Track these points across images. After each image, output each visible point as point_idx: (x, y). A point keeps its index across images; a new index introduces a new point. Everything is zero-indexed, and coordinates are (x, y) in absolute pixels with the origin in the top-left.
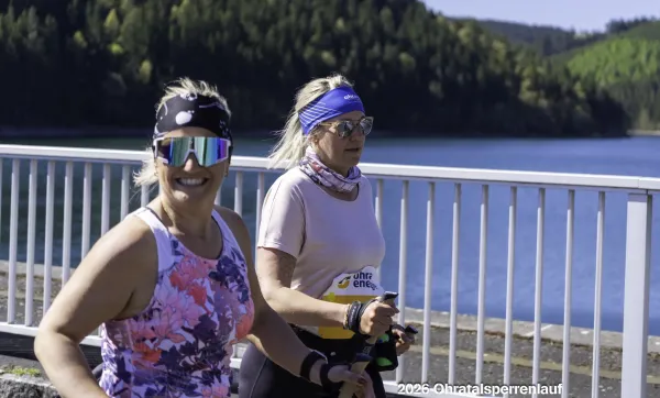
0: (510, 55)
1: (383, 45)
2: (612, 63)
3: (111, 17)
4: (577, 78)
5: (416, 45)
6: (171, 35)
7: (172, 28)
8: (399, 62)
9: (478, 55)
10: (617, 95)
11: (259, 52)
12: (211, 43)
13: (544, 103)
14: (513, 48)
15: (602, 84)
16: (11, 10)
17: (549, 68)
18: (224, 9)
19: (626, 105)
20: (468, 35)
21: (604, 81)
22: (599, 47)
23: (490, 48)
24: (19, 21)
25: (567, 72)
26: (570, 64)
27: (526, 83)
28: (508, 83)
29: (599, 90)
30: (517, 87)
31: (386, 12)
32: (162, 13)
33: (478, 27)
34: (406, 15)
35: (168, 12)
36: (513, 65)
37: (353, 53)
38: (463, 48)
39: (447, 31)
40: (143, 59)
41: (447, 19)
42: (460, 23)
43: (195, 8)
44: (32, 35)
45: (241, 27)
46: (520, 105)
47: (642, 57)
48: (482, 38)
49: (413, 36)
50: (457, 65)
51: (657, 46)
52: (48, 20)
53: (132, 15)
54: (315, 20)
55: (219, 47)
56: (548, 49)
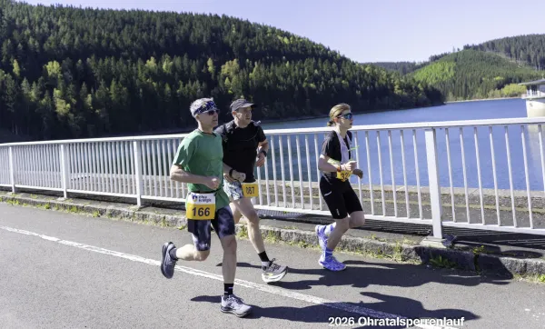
0: (388, 76)
1: (334, 78)
2: (433, 74)
3: (227, 79)
4: (418, 83)
5: (348, 77)
6: (250, 84)
7: (250, 82)
8: (341, 84)
9: (374, 78)
10: (437, 87)
11: (285, 86)
12: (266, 85)
13: (405, 94)
14: (389, 73)
16: (190, 82)
17: (406, 80)
18: (270, 72)
19: (442, 91)
20: (369, 70)
21: (431, 82)
22: (426, 68)
23: (379, 74)
24: (193, 86)
25: (414, 80)
26: (415, 77)
27: (397, 87)
28: (389, 87)
30: (393, 89)
31: (334, 64)
32: (246, 76)
33: (373, 66)
34: (343, 65)
35: (248, 76)
36: (390, 80)
37: (323, 83)
38: (368, 75)
39: (361, 70)
41: (360, 64)
42: (365, 65)
43: (258, 72)
44: (199, 91)
45: (277, 78)
46: (394, 95)
47: (447, 70)
48: (376, 70)
49: (347, 73)
50: (366, 82)
51: (453, 64)
52: (204, 85)
53: (234, 78)
54: (306, 71)
55: (269, 87)
56: (405, 72)
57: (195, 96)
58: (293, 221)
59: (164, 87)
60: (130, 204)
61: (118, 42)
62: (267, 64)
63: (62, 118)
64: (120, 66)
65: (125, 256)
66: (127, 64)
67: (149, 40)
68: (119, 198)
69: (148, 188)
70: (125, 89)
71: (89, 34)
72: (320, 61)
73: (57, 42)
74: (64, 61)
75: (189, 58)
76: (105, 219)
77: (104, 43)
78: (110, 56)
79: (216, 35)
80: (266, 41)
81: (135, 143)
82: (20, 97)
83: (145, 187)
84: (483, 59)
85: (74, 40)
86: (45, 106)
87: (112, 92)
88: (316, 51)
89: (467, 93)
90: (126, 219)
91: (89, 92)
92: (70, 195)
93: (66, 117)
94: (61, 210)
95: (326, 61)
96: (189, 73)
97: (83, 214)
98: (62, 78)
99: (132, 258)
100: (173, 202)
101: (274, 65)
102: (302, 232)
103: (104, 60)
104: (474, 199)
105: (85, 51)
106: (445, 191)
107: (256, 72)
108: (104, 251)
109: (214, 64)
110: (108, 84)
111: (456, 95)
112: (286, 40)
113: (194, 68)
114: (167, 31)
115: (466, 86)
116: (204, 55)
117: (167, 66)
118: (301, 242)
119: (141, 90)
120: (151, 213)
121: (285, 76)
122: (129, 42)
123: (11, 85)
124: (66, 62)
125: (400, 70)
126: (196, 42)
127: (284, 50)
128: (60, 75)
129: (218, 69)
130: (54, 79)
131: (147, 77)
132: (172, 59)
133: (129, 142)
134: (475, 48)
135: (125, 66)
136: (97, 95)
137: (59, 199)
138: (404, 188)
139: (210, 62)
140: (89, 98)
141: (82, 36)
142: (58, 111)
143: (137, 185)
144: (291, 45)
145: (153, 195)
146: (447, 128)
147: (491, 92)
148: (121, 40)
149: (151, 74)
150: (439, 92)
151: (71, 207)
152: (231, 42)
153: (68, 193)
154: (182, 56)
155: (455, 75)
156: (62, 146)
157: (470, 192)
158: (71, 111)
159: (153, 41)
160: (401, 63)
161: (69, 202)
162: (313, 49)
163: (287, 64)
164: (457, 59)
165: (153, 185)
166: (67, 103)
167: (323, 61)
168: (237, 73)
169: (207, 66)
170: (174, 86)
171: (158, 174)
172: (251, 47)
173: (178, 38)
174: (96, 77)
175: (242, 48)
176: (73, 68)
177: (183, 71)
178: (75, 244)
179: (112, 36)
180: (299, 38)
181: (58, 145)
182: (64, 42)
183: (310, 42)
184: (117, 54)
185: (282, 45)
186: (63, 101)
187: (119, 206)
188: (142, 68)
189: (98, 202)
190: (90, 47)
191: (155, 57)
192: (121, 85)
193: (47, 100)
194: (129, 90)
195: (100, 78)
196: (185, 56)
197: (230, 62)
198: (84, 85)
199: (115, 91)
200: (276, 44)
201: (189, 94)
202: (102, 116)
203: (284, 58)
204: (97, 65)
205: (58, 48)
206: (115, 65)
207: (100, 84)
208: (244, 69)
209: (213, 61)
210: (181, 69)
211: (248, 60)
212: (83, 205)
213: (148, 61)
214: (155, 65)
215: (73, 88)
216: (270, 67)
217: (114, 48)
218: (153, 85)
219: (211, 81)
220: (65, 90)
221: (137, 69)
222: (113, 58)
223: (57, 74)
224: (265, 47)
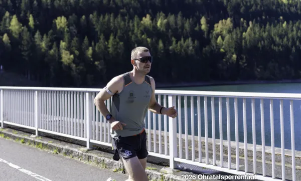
3: (219, 39)
6: (243, 44)
7: (243, 41)
11: (280, 47)
12: (259, 45)
16: (182, 39)
18: (265, 32)
24: (186, 44)
32: (239, 35)
35: (242, 35)
40: (233, 54)
44: (191, 48)
45: (272, 38)
52: (196, 42)
53: (227, 37)
55: (263, 47)
57: (186, 53)
59: (158, 43)
62: (263, 24)
63: (66, 66)
64: (118, 22)
66: (124, 20)
70: (121, 43)
74: (70, 17)
75: (183, 16)
77: (105, 1)
78: (110, 13)
82: (34, 47)
86: (53, 56)
87: (110, 46)
91: (90, 45)
93: (69, 67)
96: (183, 30)
98: (68, 32)
101: (270, 25)
103: (104, 18)
105: (88, 8)
107: (251, 31)
109: (208, 22)
110: (107, 39)
113: (187, 25)
116: (197, 13)
117: (161, 24)
121: (281, 37)
123: (26, 36)
127: (282, 10)
128: (66, 29)
129: (211, 27)
130: (62, 32)
131: (142, 33)
132: (166, 17)
135: (123, 23)
136: (97, 49)
139: (203, 21)
140: (90, 51)
142: (63, 60)
144: (290, 5)
149: (146, 31)
152: (225, 2)
154: (176, 14)
158: (74, 61)
163: (285, 25)
166: (71, 54)
168: (230, 32)
169: (200, 25)
170: (167, 42)
172: (246, 6)
174: (97, 32)
175: (237, 7)
176: (77, 24)
177: (177, 28)
184: (115, 11)
185: (280, 5)
186: (68, 52)
187: (73, 147)
188: (138, 25)
189: (59, 142)
190: (93, 5)
191: (151, 16)
192: (118, 40)
193: (55, 51)
194: (125, 45)
195: (101, 32)
196: (180, 14)
197: (224, 21)
198: (86, 38)
199: (113, 45)
200: (273, 4)
201: (181, 51)
202: (100, 67)
203: (281, 18)
204: (98, 21)
205: (66, 5)
206: (114, 21)
207: (100, 39)
208: (238, 28)
209: (207, 20)
210: (174, 26)
211: (242, 19)
212: (47, 143)
213: (144, 18)
214: (151, 21)
215: (77, 41)
216: (265, 28)
217: (114, 6)
218: (147, 41)
219: (203, 39)
220: (70, 42)
221: (133, 26)
222: (112, 15)
223: (64, 28)
224: (261, 7)
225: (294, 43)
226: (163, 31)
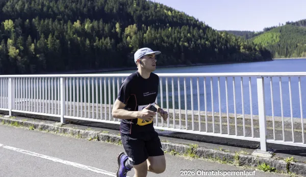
0: (236, 40)
2: (266, 40)
3: (129, 38)
4: (256, 45)
5: (210, 39)
7: (144, 40)
8: (205, 44)
9: (227, 41)
10: (267, 49)
11: (167, 44)
12: (155, 43)
13: (247, 52)
14: (237, 38)
15: (264, 46)
16: (103, 38)
17: (248, 43)
18: (158, 33)
19: (271, 51)
20: (224, 35)
21: (264, 45)
22: (262, 36)
23: (231, 38)
24: (105, 41)
25: (253, 43)
26: (254, 41)
27: (242, 47)
28: (237, 47)
29: (263, 48)
30: (239, 49)
31: (201, 31)
32: (141, 36)
33: (227, 33)
34: (207, 31)
35: (143, 34)
36: (238, 42)
37: (193, 42)
38: (223, 39)
39: (218, 35)
41: (218, 31)
42: (222, 32)
43: (150, 34)
44: (109, 44)
45: (162, 38)
46: (240, 53)
47: (275, 38)
48: (228, 36)
49: (209, 36)
50: (222, 44)
51: (279, 34)
52: (113, 40)
53: (134, 37)
54: (182, 34)
55: (157, 44)
56: (247, 37)
57: (106, 48)
58: (167, 136)
59: (85, 41)
60: (56, 121)
61: (55, 9)
62: (156, 28)
63: (12, 59)
64: (55, 25)
65: (50, 158)
66: (60, 24)
67: (77, 8)
68: (48, 117)
69: (69, 111)
71: (35, 2)
72: (191, 28)
73: (13, 7)
74: (16, 20)
75: (104, 22)
76: (37, 132)
77: (45, 9)
78: (49, 18)
79: (123, 7)
80: (156, 13)
81: (61, 79)
83: (67, 110)
84: (298, 31)
85: (24, 6)
87: (49, 43)
88: (189, 21)
89: (287, 54)
90: (52, 132)
91: (33, 42)
92: (13, 114)
93: (15, 59)
94: (7, 124)
95: (196, 28)
96: (103, 32)
97: (21, 127)
98: (14, 32)
99: (55, 160)
100: (85, 121)
101: (161, 29)
102: (173, 145)
103: (44, 22)
104: (288, 125)
105: (32, 14)
106: (269, 119)
108: (35, 154)
109: (120, 27)
110: (46, 37)
111: (280, 54)
112: (170, 13)
113: (106, 29)
114: (89, 3)
115: (287, 49)
116: (113, 20)
117: (88, 27)
118: (172, 152)
119: (69, 42)
120: (70, 128)
121: (168, 37)
122: (63, 9)
124: (19, 21)
125: (244, 37)
126: (109, 11)
127: (168, 19)
128: (13, 29)
129: (123, 30)
130: (9, 32)
131: (74, 34)
132: (92, 22)
133: (57, 78)
134: (293, 24)
135: (59, 26)
136: (38, 45)
137: (6, 116)
138: (242, 116)
139: (117, 25)
140: (33, 46)
141: (30, 4)
142: (9, 54)
143: (61, 108)
144: (173, 17)
145: (72, 115)
146: (271, 77)
147: (303, 53)
148: (57, 7)
149: (76, 32)
150: (269, 52)
151: (14, 122)
152: (132, 13)
153: (12, 112)
154: (98, 20)
155: (280, 41)
156: (10, 79)
157: (285, 120)
158: (19, 54)
159: (80, 9)
160: (245, 32)
161: (12, 119)
162: (187, 20)
163: (170, 29)
164: (282, 30)
165: (72, 108)
166: (17, 49)
167: (193, 28)
168: (135, 33)
169: (116, 28)
170: (92, 40)
171: (76, 101)
172: (146, 17)
173: (96, 8)
174: (39, 32)
175: (140, 17)
176: (22, 25)
177: (99, 30)
178: (15, 149)
179: (51, 4)
180: (179, 12)
181: (8, 78)
182: (18, 7)
183: (185, 15)
184: (53, 16)
185: (167, 16)
186: (14, 47)
187: (47, 123)
188: (70, 27)
189: (33, 119)
190: (35, 11)
191: (80, 20)
192: (55, 39)
193: (3, 46)
194: (61, 42)
195: (41, 33)
196: (101, 20)
197: (131, 26)
198: (29, 36)
199: (51, 42)
200: (163, 15)
201: (102, 46)
202: (41, 59)
203: (168, 25)
204: (39, 23)
205: (13, 11)
206: (52, 24)
207: (41, 37)
208: (140, 31)
209: (120, 25)
210: (98, 29)
211: (143, 25)
212: (22, 121)
213: (75, 23)
214: (80, 25)
215: (22, 39)
216: (158, 31)
217: (52, 13)
218: (78, 39)
219: (118, 38)
220: (15, 40)
221: (67, 28)
222: (51, 20)
223: (11, 29)
224: (155, 17)
225: (176, 41)
226: (89, 32)
